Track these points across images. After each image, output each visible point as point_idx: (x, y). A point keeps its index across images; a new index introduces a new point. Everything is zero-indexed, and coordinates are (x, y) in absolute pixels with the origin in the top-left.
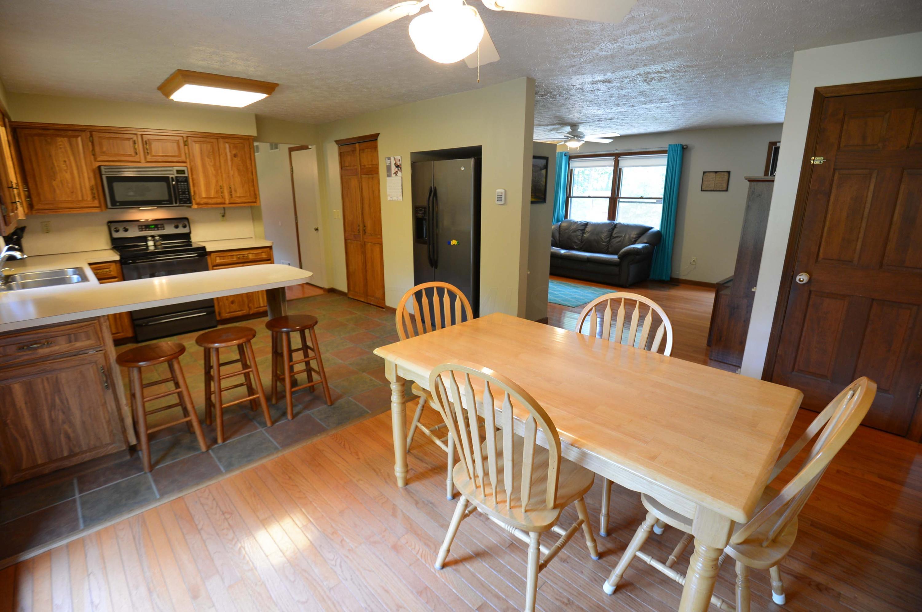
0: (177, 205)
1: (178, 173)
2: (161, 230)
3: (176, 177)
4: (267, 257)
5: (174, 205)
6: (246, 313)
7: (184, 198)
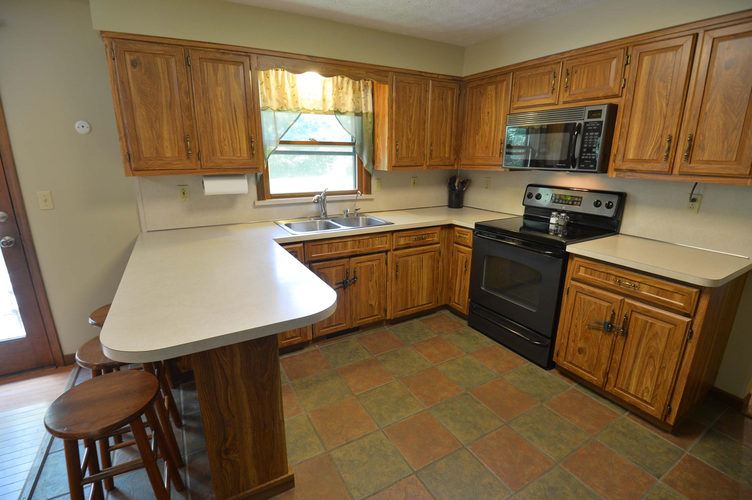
0: (575, 169)
1: (589, 117)
2: (577, 205)
3: (586, 123)
4: (684, 308)
5: (571, 169)
6: (595, 383)
7: (587, 159)
